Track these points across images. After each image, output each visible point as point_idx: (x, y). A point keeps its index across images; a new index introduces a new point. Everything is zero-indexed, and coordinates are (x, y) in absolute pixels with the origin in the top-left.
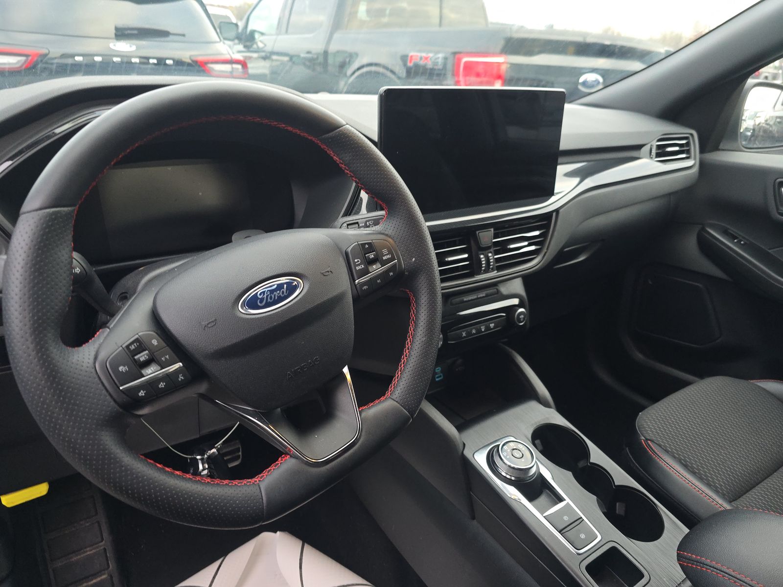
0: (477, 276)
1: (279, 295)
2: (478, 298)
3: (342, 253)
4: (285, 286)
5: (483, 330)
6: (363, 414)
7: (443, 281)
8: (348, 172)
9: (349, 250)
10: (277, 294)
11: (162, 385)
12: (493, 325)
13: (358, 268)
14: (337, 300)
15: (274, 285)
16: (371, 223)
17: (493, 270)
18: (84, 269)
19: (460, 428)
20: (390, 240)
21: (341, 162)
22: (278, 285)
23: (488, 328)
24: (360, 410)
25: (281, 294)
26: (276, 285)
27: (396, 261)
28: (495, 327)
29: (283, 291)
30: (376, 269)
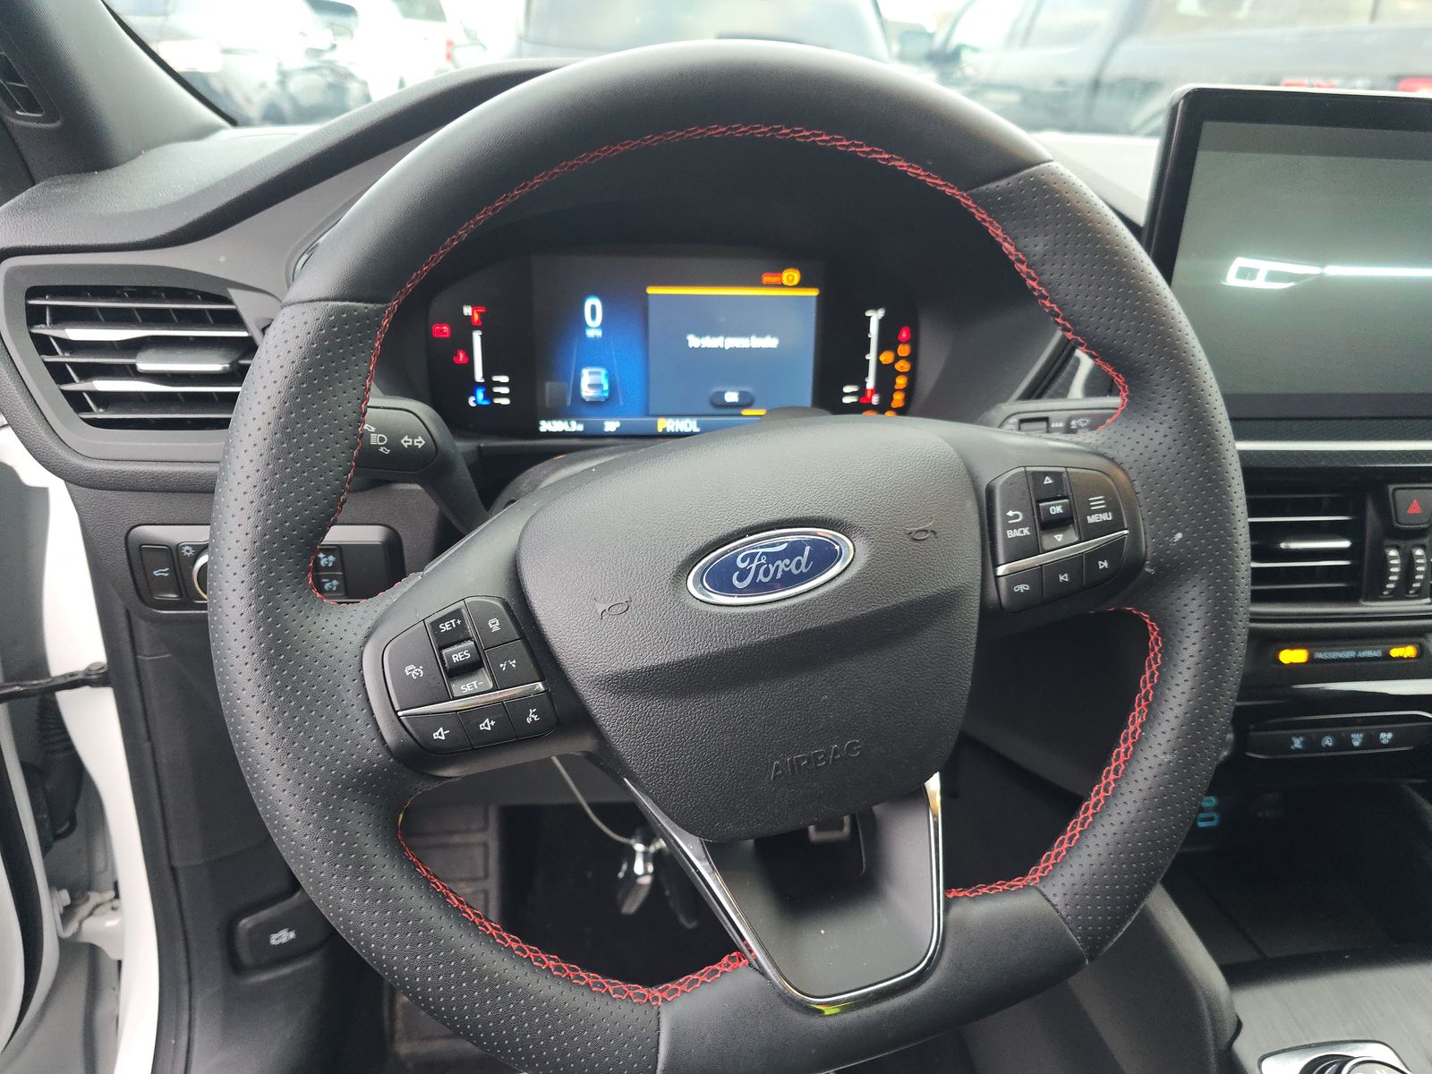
0: (1368, 603)
1: (787, 569)
2: (1357, 659)
3: (976, 489)
4: (808, 548)
5: (1356, 744)
6: (956, 911)
7: (1257, 597)
8: (1034, 284)
9: (1000, 482)
10: (782, 566)
11: (487, 725)
12: (1390, 735)
13: (1012, 534)
14: (939, 606)
15: (783, 543)
16: (1082, 425)
17: (1420, 594)
18: (434, 441)
19: (1238, 975)
20: (1120, 474)
21: (1021, 256)
22: (792, 544)
23: (1371, 741)
24: (951, 896)
25: (793, 566)
26: (786, 544)
27: (1126, 532)
28: (1392, 743)
29: (799, 560)
30: (1063, 545)
